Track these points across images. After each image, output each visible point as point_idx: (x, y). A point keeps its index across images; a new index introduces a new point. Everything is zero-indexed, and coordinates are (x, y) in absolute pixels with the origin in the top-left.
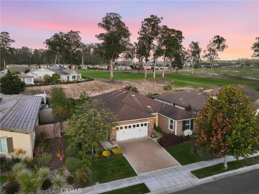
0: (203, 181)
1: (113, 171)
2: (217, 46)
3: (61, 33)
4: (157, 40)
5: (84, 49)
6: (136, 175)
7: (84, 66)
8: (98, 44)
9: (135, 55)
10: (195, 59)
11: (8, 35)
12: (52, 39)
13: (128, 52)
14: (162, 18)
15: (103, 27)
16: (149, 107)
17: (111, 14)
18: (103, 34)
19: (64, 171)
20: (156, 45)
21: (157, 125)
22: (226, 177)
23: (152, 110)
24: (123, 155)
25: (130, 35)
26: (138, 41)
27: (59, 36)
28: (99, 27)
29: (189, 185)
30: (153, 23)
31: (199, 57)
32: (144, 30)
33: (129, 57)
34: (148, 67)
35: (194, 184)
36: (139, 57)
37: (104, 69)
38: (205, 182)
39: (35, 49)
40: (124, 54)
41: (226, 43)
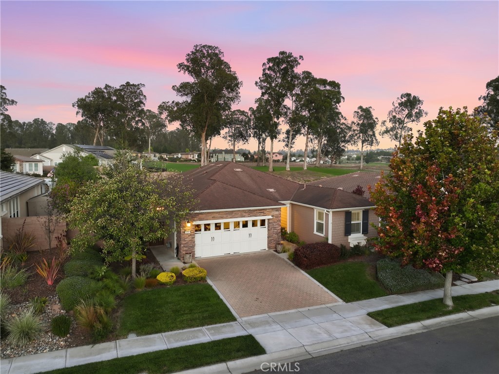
0: (397, 333)
1: (176, 312)
2: (407, 113)
3: (107, 86)
4: (292, 99)
5: (153, 122)
6: (234, 319)
7: (152, 155)
8: (177, 104)
9: (251, 132)
10: (367, 139)
11: (4, 91)
12: (89, 97)
13: (237, 127)
14: (301, 57)
15: (187, 72)
16: (272, 190)
17: (204, 46)
18: (188, 83)
19: (49, 307)
20: (291, 108)
21: (288, 230)
22: (452, 324)
23: (277, 196)
24: (206, 281)
25: (239, 86)
26: (257, 105)
27: (103, 92)
28: (180, 71)
29: (366, 340)
30: (284, 66)
31: (374, 135)
32: (267, 78)
33: (239, 136)
34: (276, 156)
35: (375, 339)
36: (258, 136)
37: (191, 160)
38: (402, 334)
39: (59, 124)
40: (231, 131)
41: (423, 107)
